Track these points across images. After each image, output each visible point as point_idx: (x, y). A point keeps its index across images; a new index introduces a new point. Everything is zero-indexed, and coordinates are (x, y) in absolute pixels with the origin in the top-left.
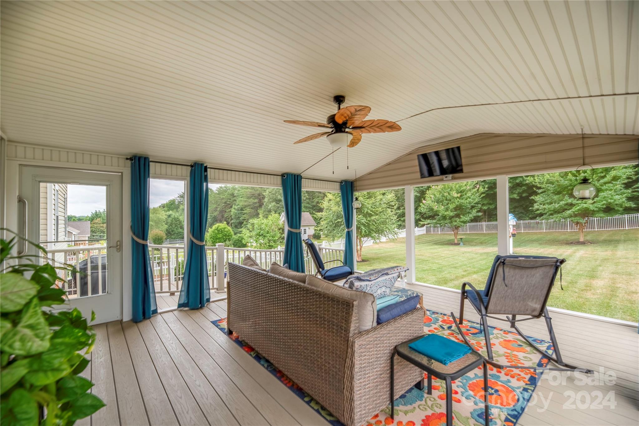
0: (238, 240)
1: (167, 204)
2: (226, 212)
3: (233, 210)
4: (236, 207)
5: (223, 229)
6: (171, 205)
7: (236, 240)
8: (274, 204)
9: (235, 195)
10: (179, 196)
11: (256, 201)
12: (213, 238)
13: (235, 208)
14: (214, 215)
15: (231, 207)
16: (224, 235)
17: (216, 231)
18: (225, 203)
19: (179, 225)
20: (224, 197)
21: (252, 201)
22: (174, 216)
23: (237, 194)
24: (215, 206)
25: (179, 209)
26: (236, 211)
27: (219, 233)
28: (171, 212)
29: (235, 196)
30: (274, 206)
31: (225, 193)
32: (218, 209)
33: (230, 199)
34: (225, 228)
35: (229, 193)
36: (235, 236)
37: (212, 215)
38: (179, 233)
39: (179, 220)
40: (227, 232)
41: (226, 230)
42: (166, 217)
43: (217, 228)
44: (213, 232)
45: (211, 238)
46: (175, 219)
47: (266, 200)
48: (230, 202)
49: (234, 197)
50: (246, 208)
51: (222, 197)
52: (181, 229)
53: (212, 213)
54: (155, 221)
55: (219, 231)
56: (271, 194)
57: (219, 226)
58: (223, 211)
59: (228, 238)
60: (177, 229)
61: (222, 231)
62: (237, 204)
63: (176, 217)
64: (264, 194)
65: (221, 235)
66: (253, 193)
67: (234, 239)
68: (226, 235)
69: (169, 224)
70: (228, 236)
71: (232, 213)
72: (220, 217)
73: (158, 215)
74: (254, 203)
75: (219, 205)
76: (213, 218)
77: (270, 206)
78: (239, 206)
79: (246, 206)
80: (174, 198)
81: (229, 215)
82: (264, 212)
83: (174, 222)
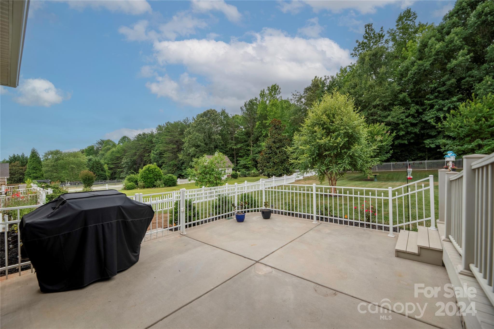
0: (169, 179)
1: (86, 149)
2: (145, 156)
3: (152, 155)
4: (155, 153)
5: (153, 170)
6: (90, 150)
7: (167, 180)
8: (194, 148)
9: (154, 141)
10: (97, 143)
11: (175, 146)
12: (144, 178)
13: (153, 153)
14: (134, 159)
15: (150, 152)
16: (155, 175)
17: (147, 171)
18: (144, 148)
19: (100, 167)
20: (143, 143)
21: (171, 146)
22: (96, 160)
23: (155, 140)
24: (134, 151)
25: (98, 154)
26: (155, 156)
27: (150, 174)
28: (91, 157)
29: (154, 143)
30: (194, 150)
31: (144, 140)
32: (137, 154)
33: (149, 146)
34: (155, 169)
35: (147, 140)
36: (165, 176)
37: (131, 159)
38: (101, 175)
39: (100, 164)
40: (158, 172)
41: (157, 170)
42: (87, 160)
43: (148, 168)
44: (144, 172)
45: (142, 178)
46: (96, 162)
47: (186, 144)
48: (148, 147)
49: (152, 143)
50: (166, 153)
51: (141, 143)
52: (102, 171)
53: (132, 158)
54: (77, 164)
55: (149, 171)
56: (191, 140)
57: (149, 167)
58: (141, 155)
59: (159, 177)
60: (98, 171)
61: (153, 171)
62: (155, 149)
63: (97, 160)
64: (183, 140)
65: (152, 175)
66: (171, 140)
67: (165, 179)
68: (156, 175)
69: (90, 167)
70: (159, 176)
71: (151, 158)
72: (139, 161)
73: (79, 158)
74: (173, 148)
75: (138, 150)
76: (132, 162)
77: (191, 150)
78: (158, 151)
79: (165, 151)
80: (93, 145)
81: (148, 159)
82: (183, 156)
83: (95, 165)
